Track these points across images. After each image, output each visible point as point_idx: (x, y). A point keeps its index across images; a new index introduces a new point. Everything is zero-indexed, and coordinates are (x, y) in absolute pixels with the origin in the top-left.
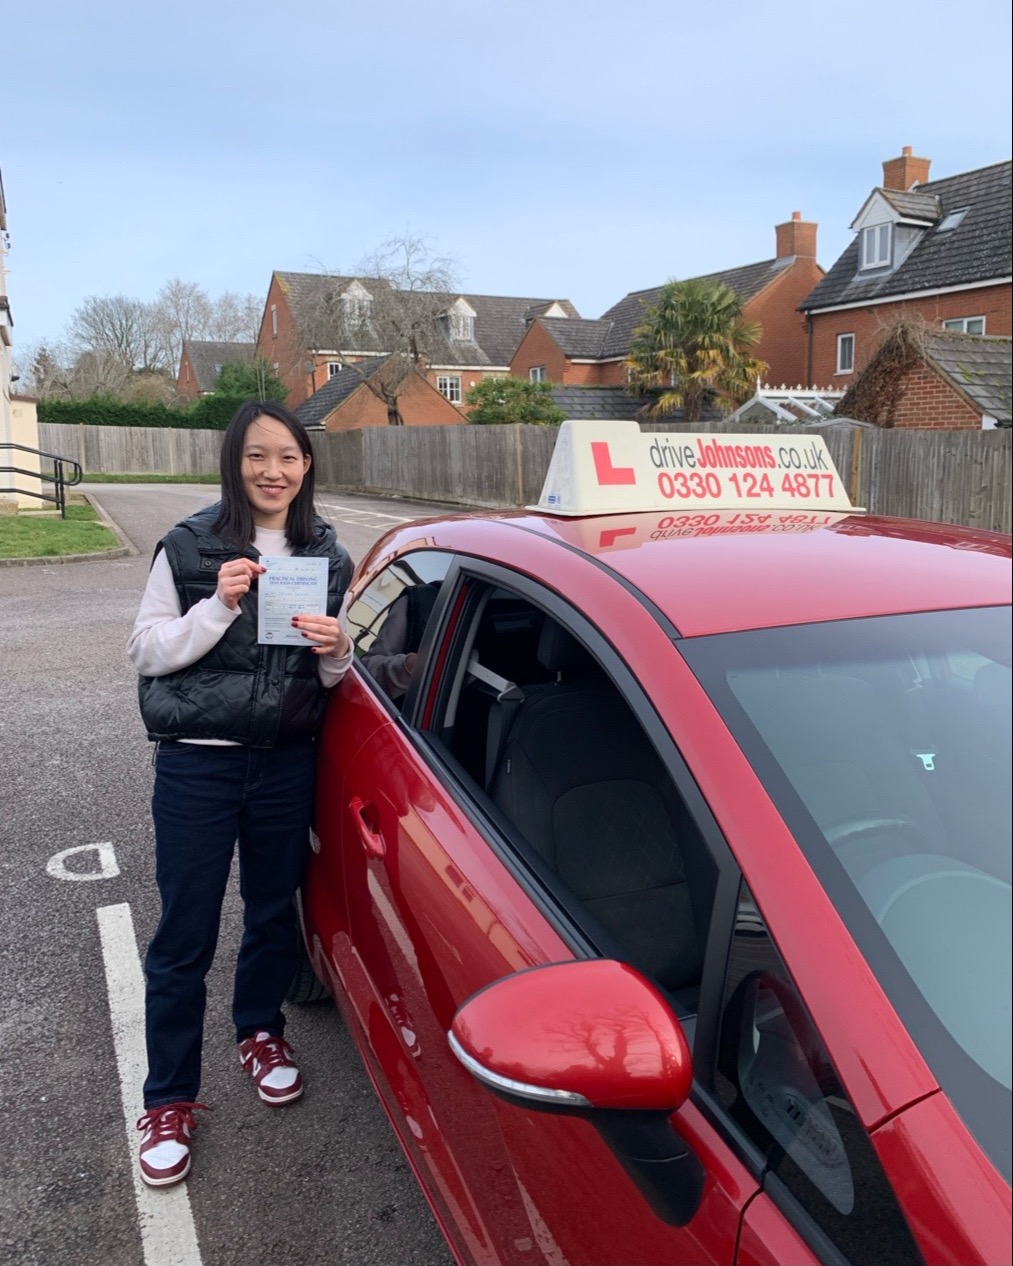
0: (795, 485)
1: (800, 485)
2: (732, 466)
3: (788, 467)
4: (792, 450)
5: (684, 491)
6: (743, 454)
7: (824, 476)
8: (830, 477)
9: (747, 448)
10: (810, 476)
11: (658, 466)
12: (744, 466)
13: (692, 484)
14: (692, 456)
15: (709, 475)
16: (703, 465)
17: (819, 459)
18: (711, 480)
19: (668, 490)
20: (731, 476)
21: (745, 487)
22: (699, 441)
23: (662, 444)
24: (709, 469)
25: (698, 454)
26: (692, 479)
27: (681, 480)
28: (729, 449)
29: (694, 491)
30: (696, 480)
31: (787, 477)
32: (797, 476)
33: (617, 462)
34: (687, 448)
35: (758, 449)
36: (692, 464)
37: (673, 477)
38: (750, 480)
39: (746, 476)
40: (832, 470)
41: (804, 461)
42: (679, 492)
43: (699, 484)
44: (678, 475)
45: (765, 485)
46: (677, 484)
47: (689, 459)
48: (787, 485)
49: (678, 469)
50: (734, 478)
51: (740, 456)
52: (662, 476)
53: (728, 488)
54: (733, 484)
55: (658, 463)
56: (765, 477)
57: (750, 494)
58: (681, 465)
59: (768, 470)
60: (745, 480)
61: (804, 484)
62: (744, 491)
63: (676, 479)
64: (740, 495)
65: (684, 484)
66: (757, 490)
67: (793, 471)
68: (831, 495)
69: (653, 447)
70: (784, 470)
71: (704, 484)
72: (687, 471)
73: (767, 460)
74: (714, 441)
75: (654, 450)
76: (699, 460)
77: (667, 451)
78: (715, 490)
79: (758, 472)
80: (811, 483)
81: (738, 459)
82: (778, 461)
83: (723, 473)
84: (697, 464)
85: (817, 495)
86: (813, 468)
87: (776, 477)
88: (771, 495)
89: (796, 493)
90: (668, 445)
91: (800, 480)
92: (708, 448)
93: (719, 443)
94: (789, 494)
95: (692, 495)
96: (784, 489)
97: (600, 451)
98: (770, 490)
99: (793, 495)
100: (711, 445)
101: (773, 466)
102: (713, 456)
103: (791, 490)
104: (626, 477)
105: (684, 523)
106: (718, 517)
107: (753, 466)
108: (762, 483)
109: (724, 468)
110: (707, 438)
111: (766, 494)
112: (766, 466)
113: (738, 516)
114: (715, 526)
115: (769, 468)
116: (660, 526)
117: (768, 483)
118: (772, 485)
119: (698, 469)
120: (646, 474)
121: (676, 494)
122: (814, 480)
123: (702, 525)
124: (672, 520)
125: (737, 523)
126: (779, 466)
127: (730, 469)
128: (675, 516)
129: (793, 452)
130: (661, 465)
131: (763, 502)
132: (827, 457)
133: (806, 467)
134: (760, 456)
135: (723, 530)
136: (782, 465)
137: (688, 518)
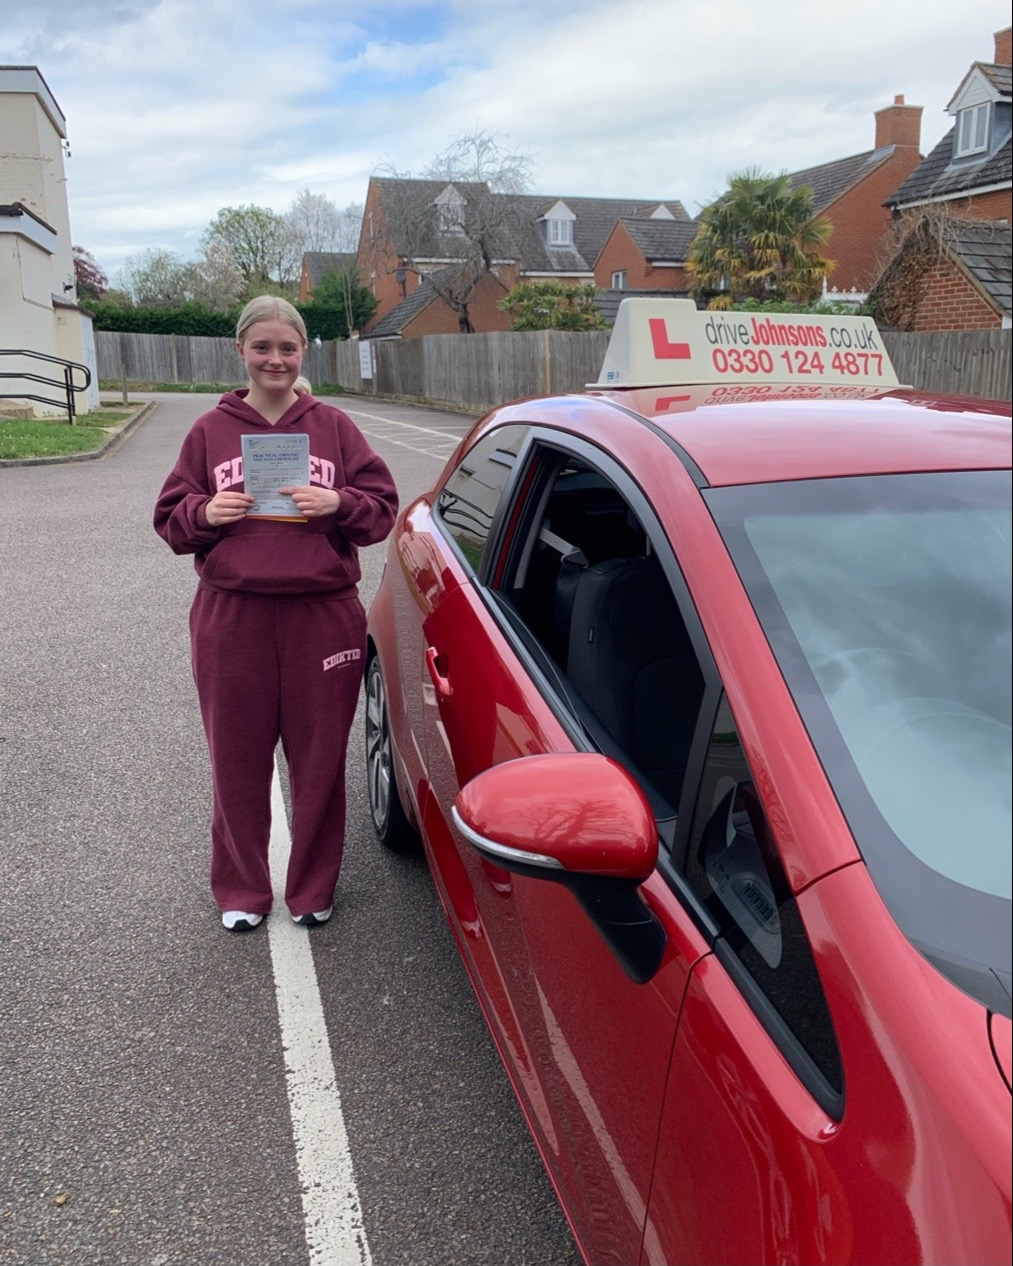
0: (844, 363)
1: (849, 363)
2: (784, 344)
3: (839, 346)
4: (843, 330)
5: (737, 366)
6: (796, 333)
7: (874, 356)
8: (879, 357)
9: (800, 328)
10: (860, 355)
11: (713, 343)
12: (796, 344)
13: (745, 360)
14: (746, 334)
15: (761, 352)
16: (757, 342)
17: (869, 339)
18: (764, 356)
19: (722, 366)
20: (783, 353)
21: (796, 364)
22: (753, 320)
23: (717, 321)
24: (762, 346)
25: (751, 332)
26: (745, 355)
27: (734, 356)
28: (782, 328)
29: (747, 367)
30: (749, 356)
31: (837, 356)
32: (847, 355)
33: (673, 338)
34: (741, 326)
35: (810, 329)
36: (746, 341)
37: (726, 353)
38: (801, 357)
39: (798, 354)
40: (882, 350)
41: (854, 341)
42: (732, 367)
43: (752, 360)
44: (731, 352)
45: (816, 363)
46: (731, 360)
47: (743, 337)
48: (837, 363)
49: (733, 346)
50: (786, 355)
51: (793, 335)
52: (716, 351)
53: (780, 364)
54: (785, 360)
55: (713, 339)
56: (816, 355)
57: (801, 370)
58: (735, 342)
59: (820, 349)
60: (797, 357)
61: (853, 363)
62: (795, 368)
63: (730, 354)
64: (791, 371)
65: (737, 360)
66: (807, 367)
67: (843, 350)
68: (880, 373)
69: (708, 325)
70: (835, 349)
71: (757, 360)
72: (741, 347)
73: (819, 339)
74: (768, 320)
75: (710, 328)
76: (752, 337)
77: (722, 329)
78: (767, 367)
79: (810, 350)
80: (860, 361)
81: (791, 338)
82: (829, 340)
83: (776, 350)
84: (751, 342)
85: (866, 373)
86: (863, 348)
87: (827, 355)
88: (821, 372)
89: (846, 371)
90: (723, 323)
91: (850, 359)
92: (762, 326)
93: (771, 323)
94: (839, 371)
95: (745, 370)
96: (834, 367)
97: (658, 327)
98: (821, 367)
99: (843, 372)
100: (765, 324)
101: (824, 345)
102: (766, 334)
103: (841, 367)
104: (682, 352)
105: (737, 392)
106: (770, 388)
107: (805, 344)
108: (813, 360)
109: (777, 346)
110: (761, 317)
111: (817, 370)
112: (817, 345)
113: (789, 387)
114: (768, 394)
115: (820, 346)
116: (714, 393)
117: (819, 361)
118: (822, 363)
119: (751, 346)
120: (701, 349)
121: (729, 368)
122: (864, 359)
123: (755, 393)
124: (725, 390)
125: (789, 392)
126: (830, 345)
127: (782, 346)
128: (728, 387)
129: (844, 332)
130: (716, 341)
131: (813, 378)
132: (877, 337)
133: (856, 346)
134: (812, 335)
135: (776, 397)
136: (833, 344)
137: (741, 389)
